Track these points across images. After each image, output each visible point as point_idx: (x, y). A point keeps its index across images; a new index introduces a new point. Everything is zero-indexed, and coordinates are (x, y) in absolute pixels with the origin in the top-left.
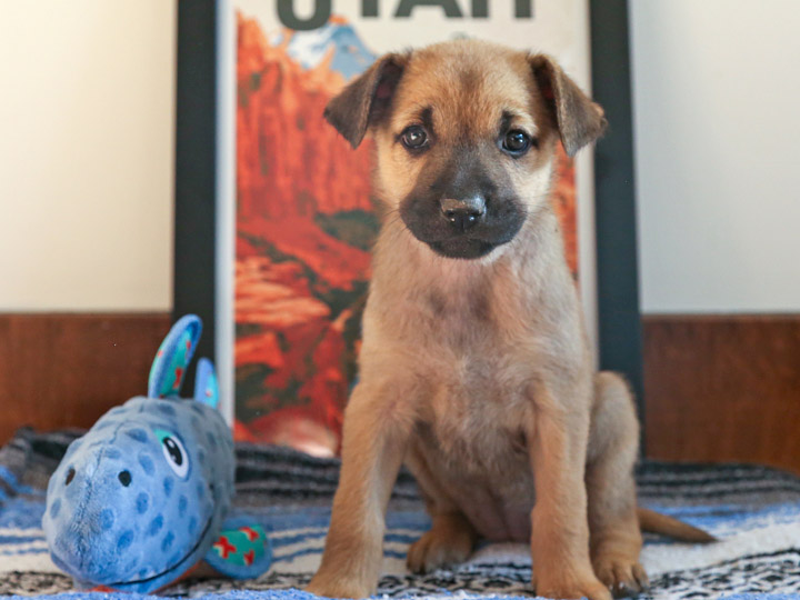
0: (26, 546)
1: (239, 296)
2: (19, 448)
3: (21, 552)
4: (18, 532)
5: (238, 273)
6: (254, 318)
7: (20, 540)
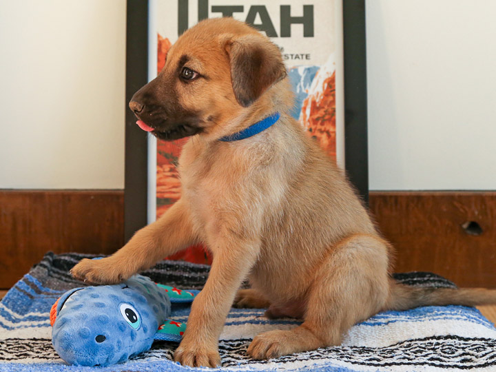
0: (42, 322)
1: (158, 185)
2: (45, 266)
3: (39, 326)
4: (39, 314)
5: (158, 172)
6: (167, 196)
7: (40, 319)
